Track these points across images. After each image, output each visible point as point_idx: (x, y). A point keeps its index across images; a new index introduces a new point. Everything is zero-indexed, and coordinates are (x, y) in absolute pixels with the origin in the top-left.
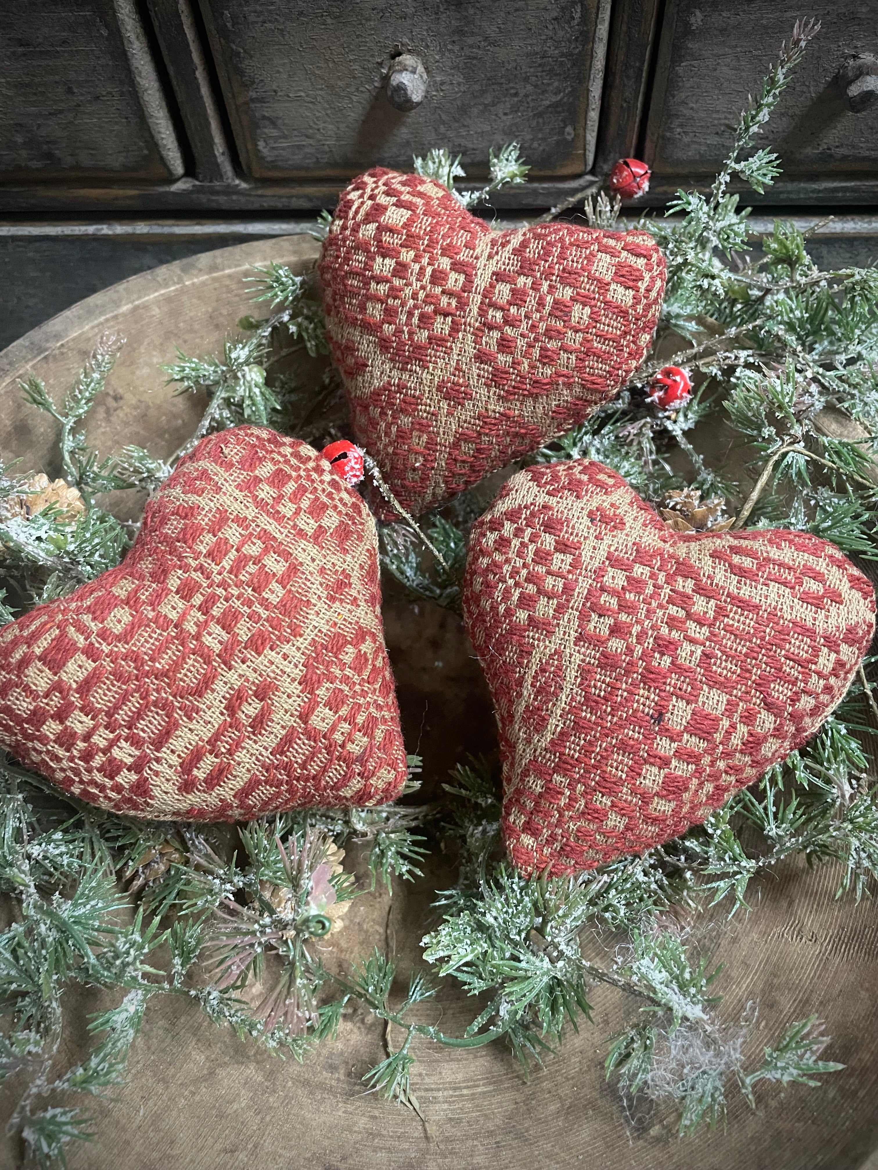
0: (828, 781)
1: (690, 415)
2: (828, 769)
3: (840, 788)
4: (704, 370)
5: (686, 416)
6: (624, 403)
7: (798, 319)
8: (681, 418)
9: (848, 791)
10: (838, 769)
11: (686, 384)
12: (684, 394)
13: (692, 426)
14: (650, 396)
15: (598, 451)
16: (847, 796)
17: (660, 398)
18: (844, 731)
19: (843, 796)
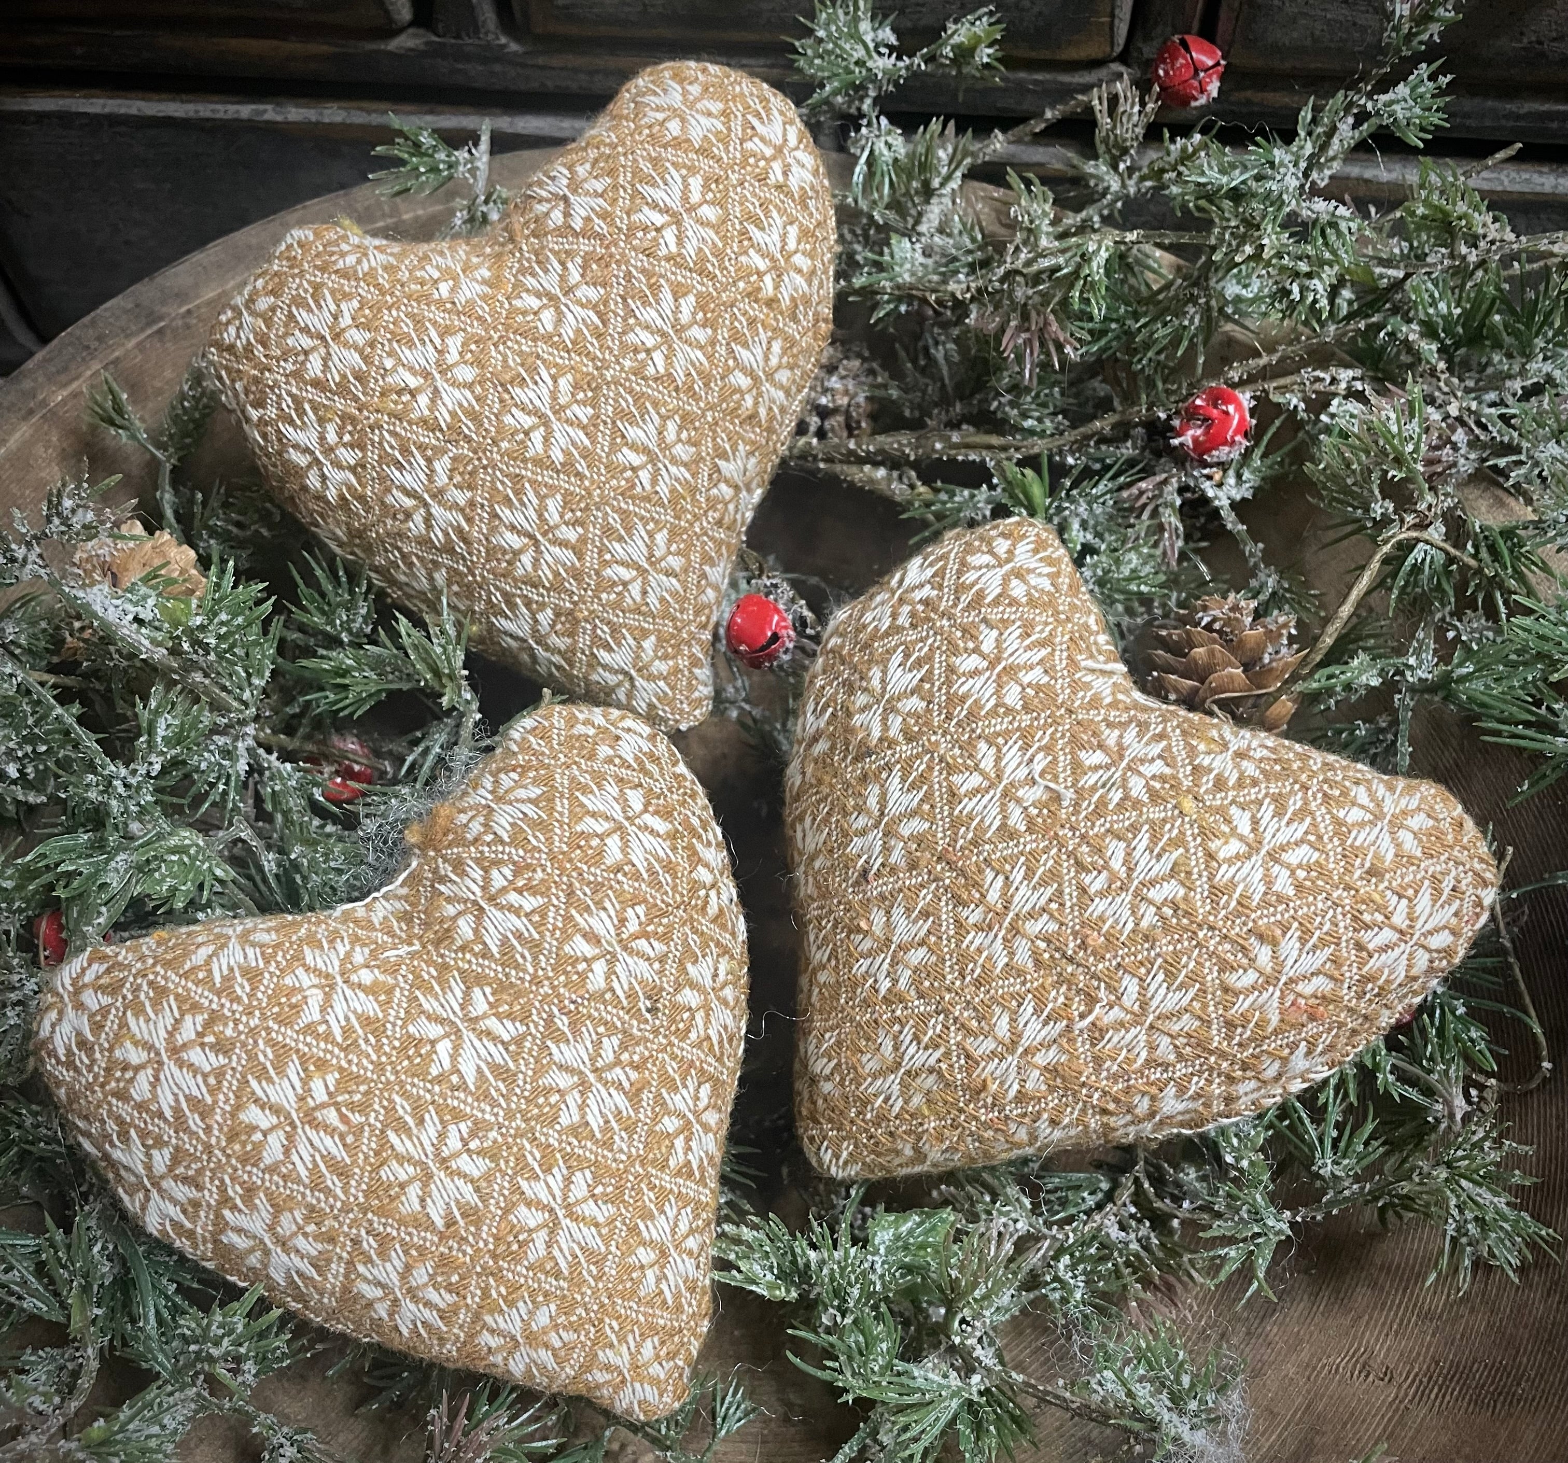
0: (1429, 1092)
1: (1246, 475)
2: (1430, 1072)
3: (1448, 1103)
4: (1276, 398)
5: (1239, 476)
6: (1135, 447)
7: (1443, 317)
8: (1232, 480)
9: (1460, 1105)
10: (1446, 1072)
11: (1242, 419)
12: (1238, 438)
13: (1249, 495)
14: (1179, 435)
15: (1084, 525)
16: (1458, 1117)
17: (1195, 440)
18: (1461, 1010)
19: (1452, 1116)
